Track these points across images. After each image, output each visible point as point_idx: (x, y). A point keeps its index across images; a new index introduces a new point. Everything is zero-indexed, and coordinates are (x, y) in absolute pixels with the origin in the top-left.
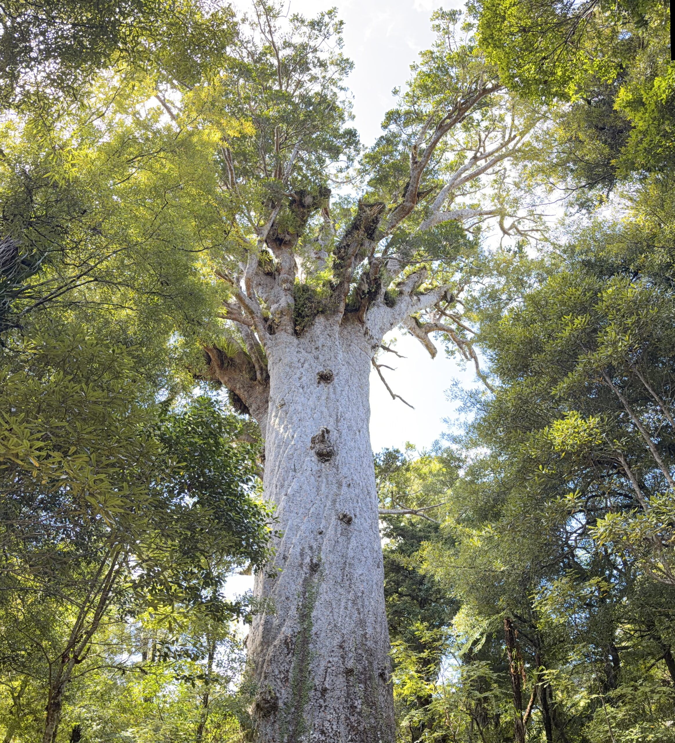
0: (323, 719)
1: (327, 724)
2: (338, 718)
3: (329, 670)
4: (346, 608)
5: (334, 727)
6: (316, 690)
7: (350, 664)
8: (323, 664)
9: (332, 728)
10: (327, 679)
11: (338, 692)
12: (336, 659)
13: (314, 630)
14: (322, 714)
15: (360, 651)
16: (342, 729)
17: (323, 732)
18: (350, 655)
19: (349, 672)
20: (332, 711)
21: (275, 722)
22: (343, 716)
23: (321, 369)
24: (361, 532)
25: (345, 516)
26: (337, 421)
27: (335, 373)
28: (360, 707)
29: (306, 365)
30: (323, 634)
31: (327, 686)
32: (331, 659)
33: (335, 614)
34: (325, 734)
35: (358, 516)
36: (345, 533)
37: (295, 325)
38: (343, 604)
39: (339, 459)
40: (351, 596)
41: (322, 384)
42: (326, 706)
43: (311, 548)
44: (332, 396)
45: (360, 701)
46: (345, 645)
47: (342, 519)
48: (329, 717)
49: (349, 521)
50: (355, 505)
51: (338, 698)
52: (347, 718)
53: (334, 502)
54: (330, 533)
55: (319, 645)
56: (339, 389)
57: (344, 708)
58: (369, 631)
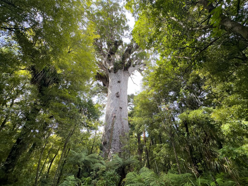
2: (118, 146)
3: (116, 136)
4: (120, 124)
6: (114, 140)
7: (120, 135)
9: (116, 148)
12: (118, 134)
14: (115, 145)
15: (122, 132)
16: (118, 148)
18: (120, 133)
23: (119, 80)
24: (123, 110)
26: (121, 90)
27: (121, 81)
29: (116, 79)
30: (115, 129)
31: (116, 139)
33: (118, 125)
35: (123, 107)
37: (114, 71)
39: (120, 97)
40: (121, 122)
41: (118, 83)
42: (115, 143)
43: (114, 113)
44: (120, 85)
48: (116, 145)
49: (121, 108)
50: (123, 105)
51: (118, 142)
53: (119, 105)
54: (118, 110)
56: (122, 84)
57: (119, 144)
58: (124, 129)
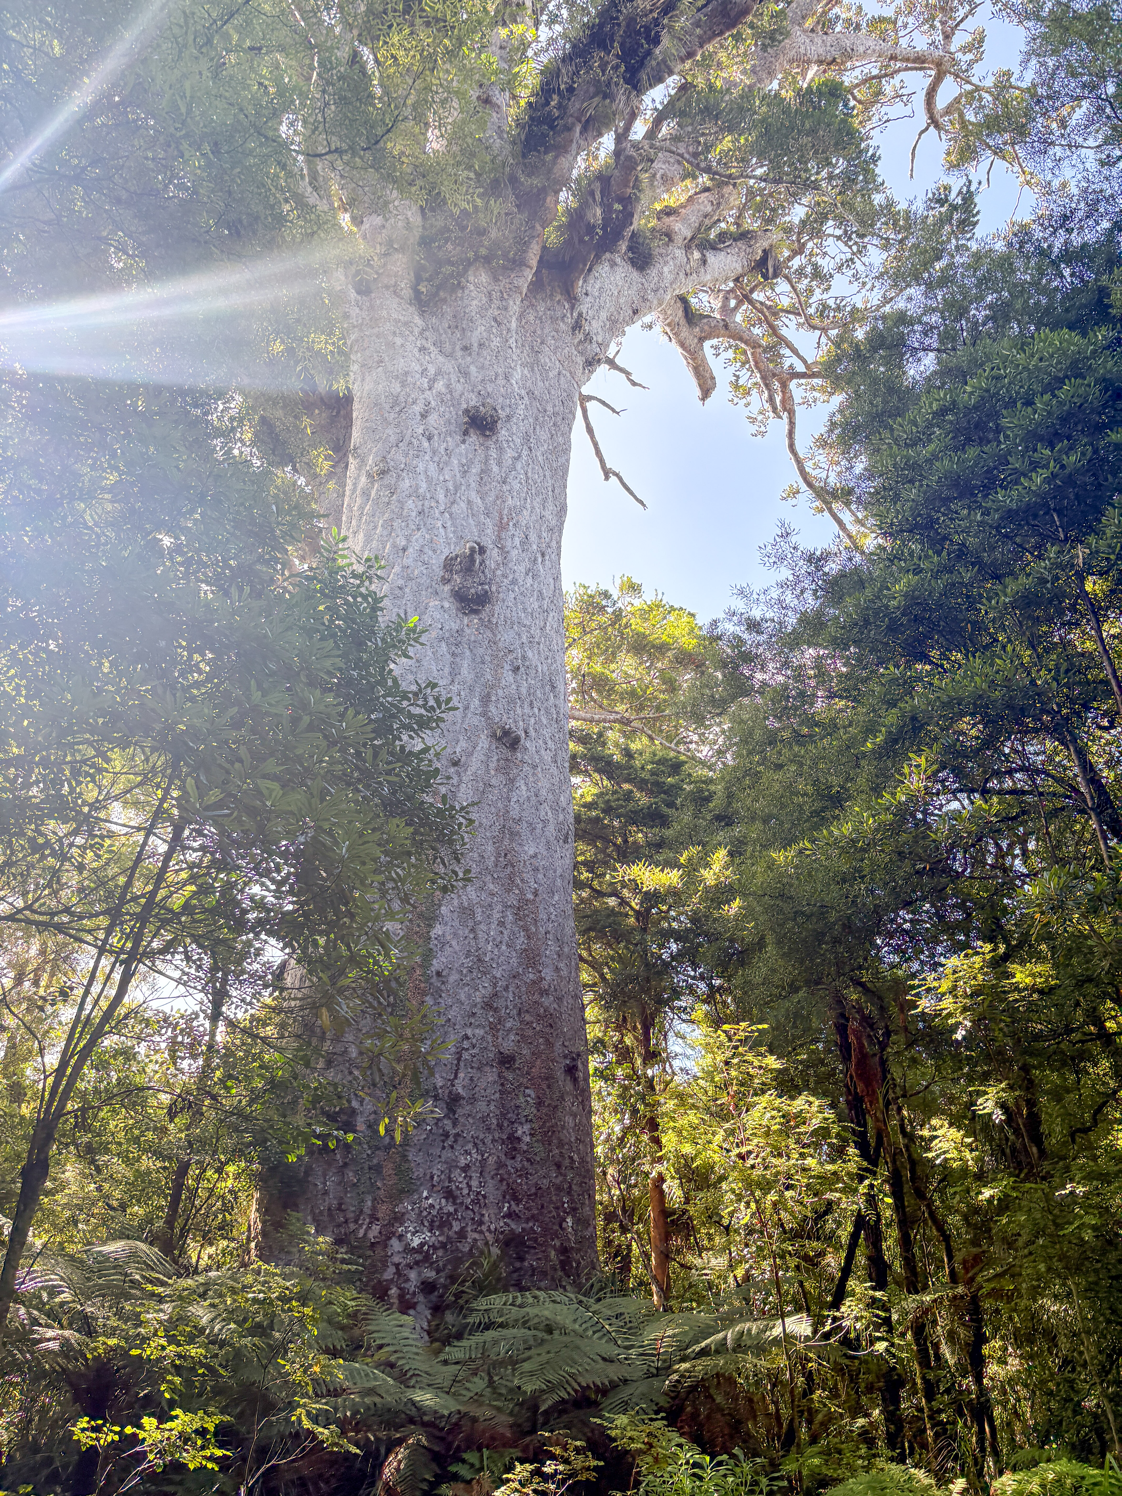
0: (452, 1165)
1: (458, 1176)
2: (483, 1163)
3: (466, 1055)
4: (501, 924)
5: (474, 1183)
6: (436, 1098)
7: (508, 1045)
8: (453, 1039)
9: (469, 1187)
10: (461, 1075)
11: (481, 1106)
12: (479, 1032)
13: (436, 964)
14: (449, 1153)
15: (528, 1018)
16: (491, 1190)
17: (449, 1195)
18: (508, 1025)
19: (506, 1061)
20: (469, 1146)
21: (345, 1165)
22: (492, 1160)
23: (473, 401)
24: (535, 767)
25: (506, 733)
27: (501, 415)
28: (527, 1139)
29: (440, 385)
30: (454, 977)
31: (460, 1091)
32: (469, 1032)
33: (481, 935)
34: (455, 1198)
35: (532, 733)
36: (505, 767)
38: (496, 915)
39: (496, 609)
40: (512, 900)
41: (474, 437)
42: (457, 1135)
44: (494, 466)
45: (527, 1127)
46: (500, 1003)
47: (499, 739)
48: (463, 1161)
49: (514, 744)
50: (527, 710)
51: (483, 1119)
52: (500, 1165)
53: (486, 700)
54: (475, 764)
55: (446, 1000)
57: (494, 1141)
58: (548, 974)
